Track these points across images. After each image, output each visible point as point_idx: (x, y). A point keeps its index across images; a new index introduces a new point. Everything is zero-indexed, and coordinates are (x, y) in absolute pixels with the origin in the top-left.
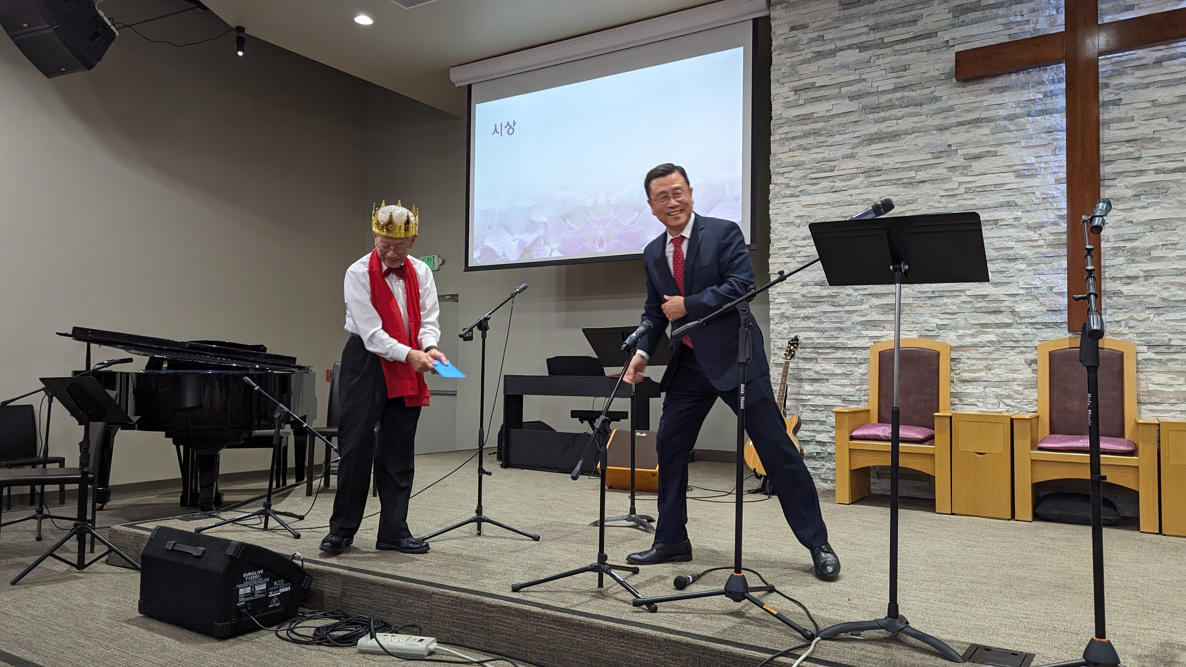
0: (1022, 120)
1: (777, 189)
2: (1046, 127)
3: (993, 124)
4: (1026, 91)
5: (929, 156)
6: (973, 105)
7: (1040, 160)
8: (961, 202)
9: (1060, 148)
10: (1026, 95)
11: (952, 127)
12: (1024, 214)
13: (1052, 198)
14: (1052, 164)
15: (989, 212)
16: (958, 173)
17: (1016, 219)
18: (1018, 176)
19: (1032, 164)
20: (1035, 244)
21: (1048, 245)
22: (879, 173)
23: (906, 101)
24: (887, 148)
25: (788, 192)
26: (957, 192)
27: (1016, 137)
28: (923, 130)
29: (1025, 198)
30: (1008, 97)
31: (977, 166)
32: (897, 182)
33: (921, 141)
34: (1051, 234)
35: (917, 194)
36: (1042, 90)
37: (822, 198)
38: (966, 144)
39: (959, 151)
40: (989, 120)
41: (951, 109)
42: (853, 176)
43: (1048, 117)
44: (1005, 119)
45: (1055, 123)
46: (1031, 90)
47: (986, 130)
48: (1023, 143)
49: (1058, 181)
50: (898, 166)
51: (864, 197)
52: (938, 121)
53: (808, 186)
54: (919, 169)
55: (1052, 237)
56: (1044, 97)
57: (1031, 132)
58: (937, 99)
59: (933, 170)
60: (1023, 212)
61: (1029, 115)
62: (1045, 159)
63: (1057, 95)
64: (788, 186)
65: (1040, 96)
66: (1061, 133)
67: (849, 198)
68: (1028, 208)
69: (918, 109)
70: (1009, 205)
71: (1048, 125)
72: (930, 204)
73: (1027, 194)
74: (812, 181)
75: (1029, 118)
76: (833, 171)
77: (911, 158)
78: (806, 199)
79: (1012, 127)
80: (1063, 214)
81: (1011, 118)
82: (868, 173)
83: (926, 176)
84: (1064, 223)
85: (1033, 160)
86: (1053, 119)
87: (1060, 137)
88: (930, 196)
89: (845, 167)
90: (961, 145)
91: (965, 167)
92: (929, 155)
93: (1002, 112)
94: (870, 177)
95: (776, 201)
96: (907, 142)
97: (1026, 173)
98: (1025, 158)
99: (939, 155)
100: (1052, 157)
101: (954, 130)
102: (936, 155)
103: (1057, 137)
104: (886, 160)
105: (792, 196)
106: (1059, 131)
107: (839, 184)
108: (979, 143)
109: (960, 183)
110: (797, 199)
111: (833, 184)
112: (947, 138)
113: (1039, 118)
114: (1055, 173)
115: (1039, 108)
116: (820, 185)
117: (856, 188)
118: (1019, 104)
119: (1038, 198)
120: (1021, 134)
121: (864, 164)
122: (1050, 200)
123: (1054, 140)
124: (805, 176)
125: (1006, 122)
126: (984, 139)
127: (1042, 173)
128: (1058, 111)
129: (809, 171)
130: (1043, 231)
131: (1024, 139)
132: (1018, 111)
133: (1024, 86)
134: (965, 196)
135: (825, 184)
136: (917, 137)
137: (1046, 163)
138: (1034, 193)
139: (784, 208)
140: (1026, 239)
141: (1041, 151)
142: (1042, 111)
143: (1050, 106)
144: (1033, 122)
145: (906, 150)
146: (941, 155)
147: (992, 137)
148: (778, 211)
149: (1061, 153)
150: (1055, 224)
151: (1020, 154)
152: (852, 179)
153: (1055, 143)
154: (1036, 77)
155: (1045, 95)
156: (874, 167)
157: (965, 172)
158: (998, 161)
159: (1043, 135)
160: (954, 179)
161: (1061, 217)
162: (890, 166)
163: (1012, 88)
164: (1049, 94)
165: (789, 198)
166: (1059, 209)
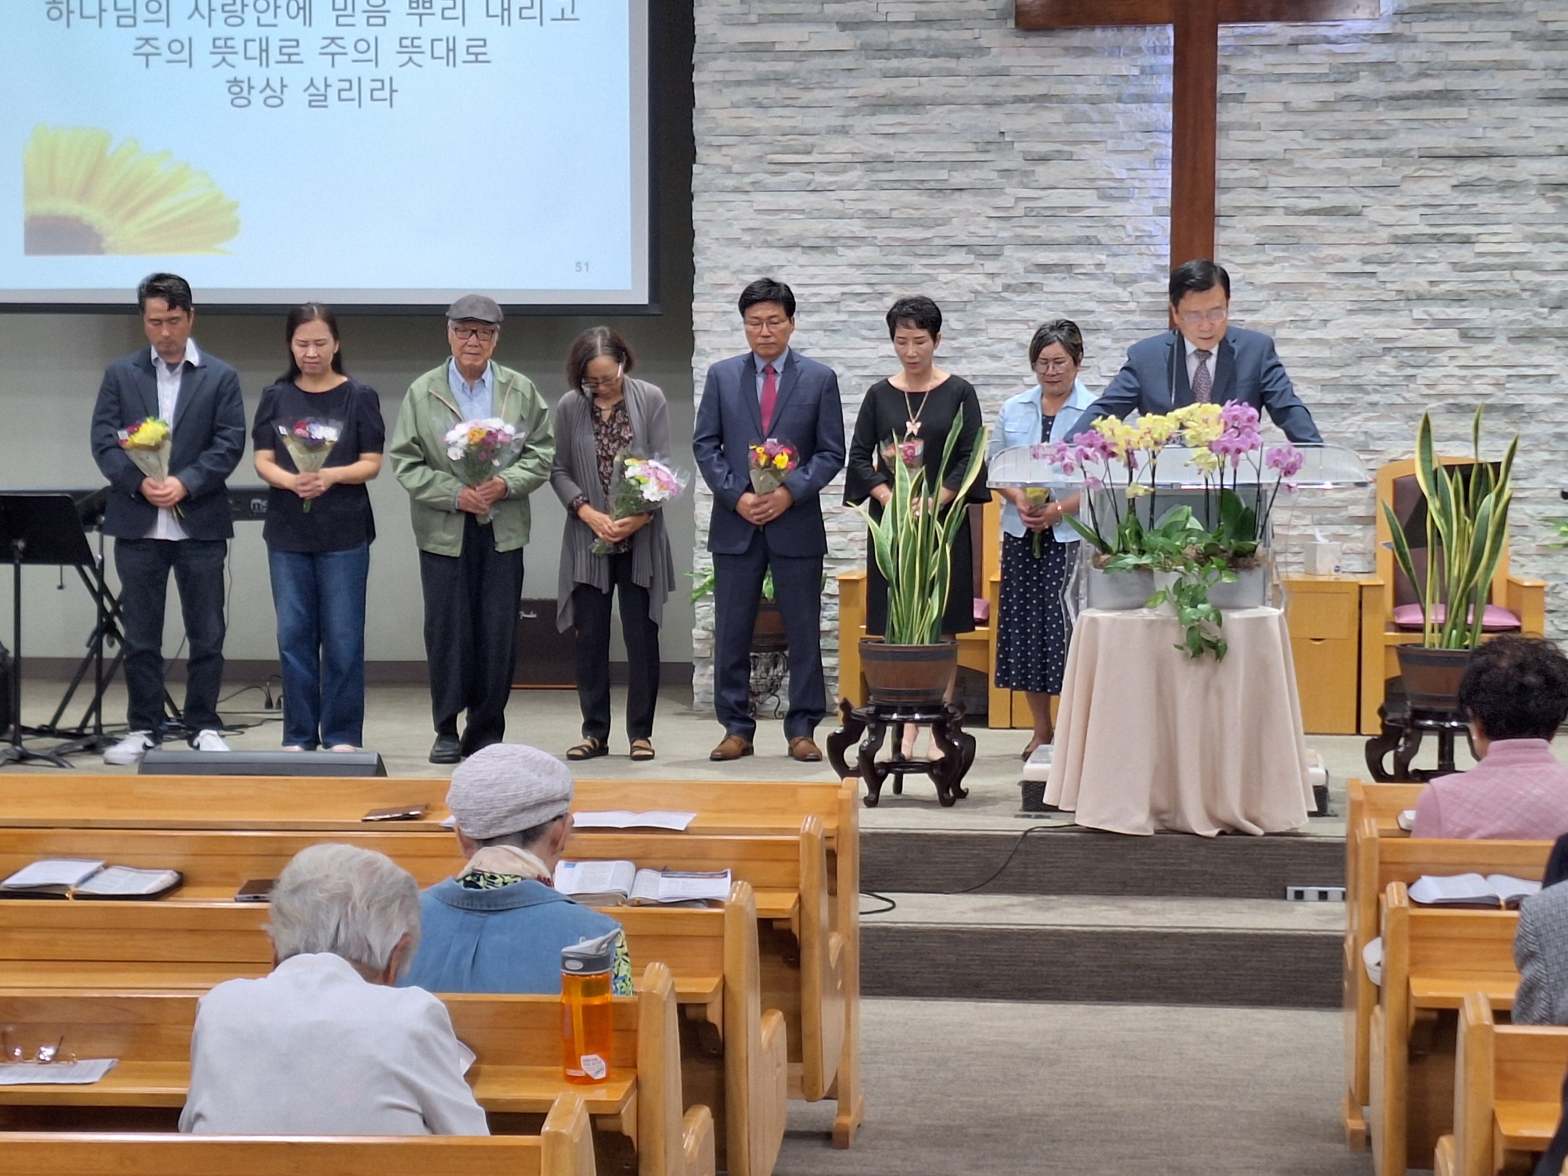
0: (1108, 106)
1: (708, 174)
2: (1141, 123)
3: (1066, 107)
4: (1114, 60)
5: (970, 147)
6: (1038, 71)
7: (1133, 174)
8: (1020, 231)
9: (1161, 159)
10: (1116, 67)
11: (1006, 102)
12: (1110, 259)
13: (1150, 236)
14: (1150, 183)
15: (1060, 251)
16: (1015, 181)
17: (1099, 266)
18: (1102, 197)
19: (1122, 180)
20: (1124, 308)
21: (1145, 311)
22: (890, 165)
23: (933, 46)
24: (902, 124)
25: (731, 182)
26: (1013, 213)
27: (1101, 134)
28: (961, 101)
29: (1111, 232)
30: (1090, 66)
31: (1044, 173)
32: (919, 186)
33: (960, 118)
34: (1147, 293)
35: (952, 210)
36: (1139, 63)
37: (793, 201)
38: (1028, 135)
39: (1015, 145)
40: (1061, 99)
41: (1003, 73)
42: (845, 167)
43: (1145, 106)
44: (1085, 100)
45: (1155, 119)
46: (1123, 60)
47: (1058, 117)
48: (1111, 144)
49: (1158, 212)
50: (920, 157)
51: (864, 206)
52: (983, 88)
53: (765, 176)
54: (955, 166)
55: (1148, 299)
56: (1142, 73)
57: (1122, 128)
58: (981, 51)
59: (977, 171)
60: (1108, 256)
61: (1119, 100)
62: (1141, 174)
63: (1159, 74)
64: (729, 171)
65: (1136, 71)
66: (1164, 135)
67: (839, 206)
68: (1115, 249)
69: (952, 64)
70: (1089, 242)
71: (1145, 119)
72: (972, 228)
73: (1114, 227)
74: (773, 167)
75: (1121, 105)
76: (809, 153)
77: (942, 146)
78: (764, 200)
79: (1096, 117)
80: (1163, 264)
81: (1094, 100)
82: (871, 163)
83: (966, 180)
84: (1165, 277)
85: (1124, 174)
86: (1153, 111)
87: (1162, 141)
88: (972, 215)
89: (828, 149)
90: (1021, 135)
91: (1025, 173)
92: (970, 145)
93: (1082, 90)
94: (873, 171)
95: (706, 196)
96: (936, 117)
97: (1114, 193)
98: (1113, 170)
99: (985, 147)
100: (1151, 172)
101: (1010, 108)
102: (981, 147)
103: (1158, 141)
104: (902, 145)
105: (736, 190)
106: (1161, 131)
107: (821, 178)
108: (1046, 137)
109: (1018, 199)
110: (744, 197)
111: (810, 176)
112: (999, 119)
113: (1133, 106)
114: (1153, 197)
115: (1133, 90)
116: (785, 177)
117: (849, 188)
118: (1105, 79)
119: (1129, 236)
120: (1108, 129)
121: (865, 148)
122: (1146, 240)
123: (1153, 144)
124: (760, 157)
125: (1086, 107)
126: (1054, 129)
127: (1136, 195)
128: (1160, 100)
129: (767, 149)
130: (1136, 288)
131: (1111, 138)
132: (1104, 91)
133: (1114, 51)
134: (1026, 221)
135: (796, 174)
136: (950, 112)
137: (1141, 180)
138: (1123, 227)
139: (720, 210)
140: (1114, 298)
141: (1134, 160)
142: (1137, 95)
143: (1148, 90)
144: (1124, 112)
145: (932, 132)
146: (989, 147)
147: (1065, 130)
148: (708, 215)
149: (1163, 166)
150: (1152, 278)
151: (1107, 162)
152: (844, 171)
153: (1155, 150)
154: (1131, 40)
155: (1143, 72)
156: (880, 156)
157: (1025, 180)
158: (1074, 169)
159: (1139, 136)
160: (1008, 190)
161: (1161, 268)
162: (907, 157)
163: (1095, 52)
164: (1148, 71)
165: (731, 195)
166: (1159, 256)
